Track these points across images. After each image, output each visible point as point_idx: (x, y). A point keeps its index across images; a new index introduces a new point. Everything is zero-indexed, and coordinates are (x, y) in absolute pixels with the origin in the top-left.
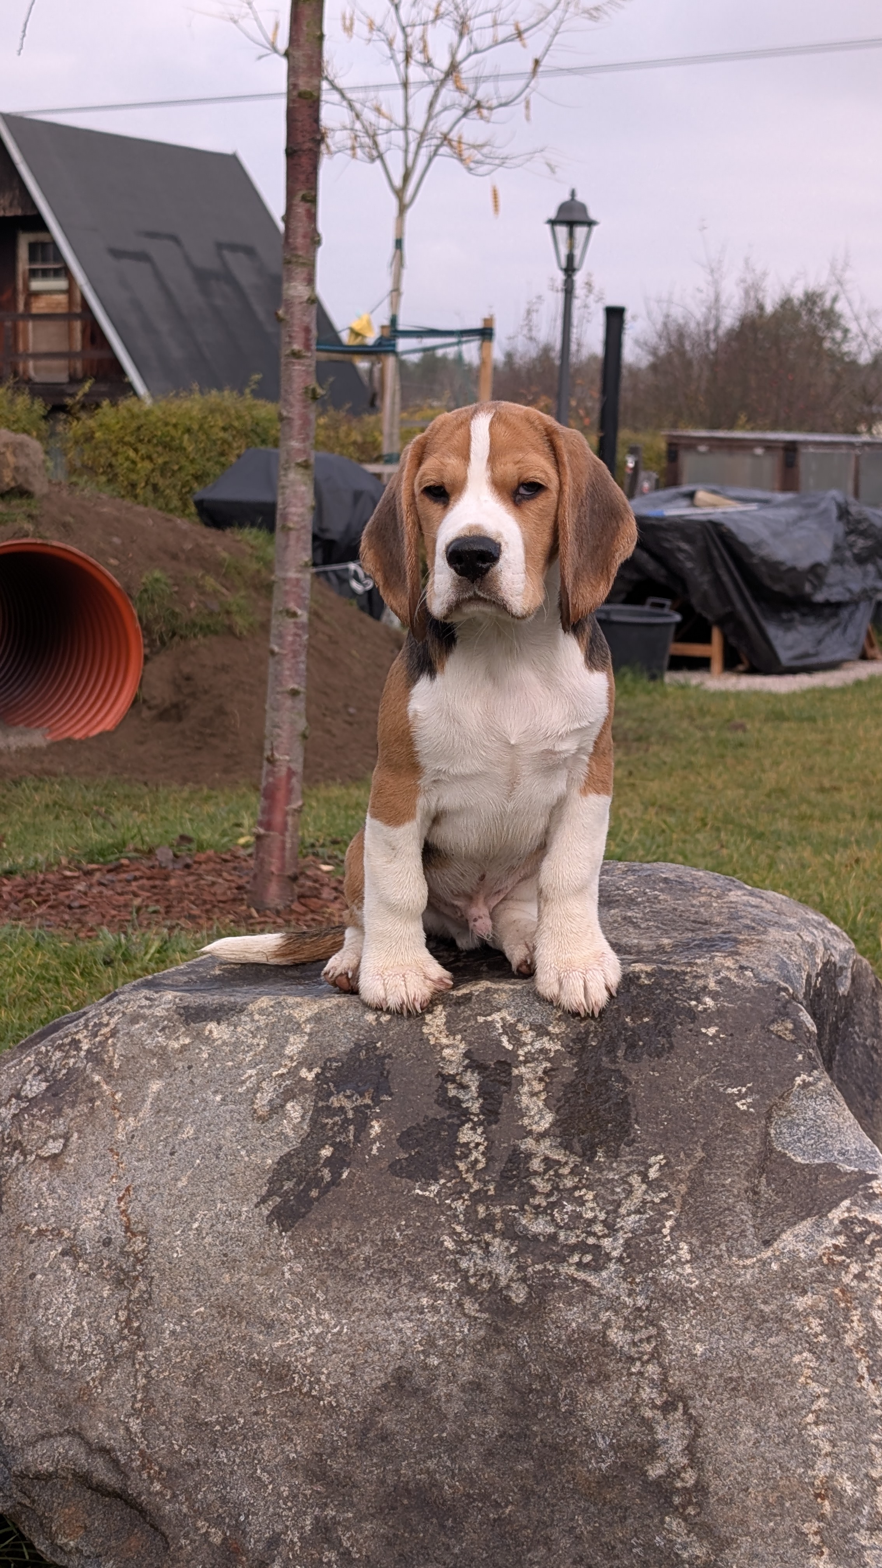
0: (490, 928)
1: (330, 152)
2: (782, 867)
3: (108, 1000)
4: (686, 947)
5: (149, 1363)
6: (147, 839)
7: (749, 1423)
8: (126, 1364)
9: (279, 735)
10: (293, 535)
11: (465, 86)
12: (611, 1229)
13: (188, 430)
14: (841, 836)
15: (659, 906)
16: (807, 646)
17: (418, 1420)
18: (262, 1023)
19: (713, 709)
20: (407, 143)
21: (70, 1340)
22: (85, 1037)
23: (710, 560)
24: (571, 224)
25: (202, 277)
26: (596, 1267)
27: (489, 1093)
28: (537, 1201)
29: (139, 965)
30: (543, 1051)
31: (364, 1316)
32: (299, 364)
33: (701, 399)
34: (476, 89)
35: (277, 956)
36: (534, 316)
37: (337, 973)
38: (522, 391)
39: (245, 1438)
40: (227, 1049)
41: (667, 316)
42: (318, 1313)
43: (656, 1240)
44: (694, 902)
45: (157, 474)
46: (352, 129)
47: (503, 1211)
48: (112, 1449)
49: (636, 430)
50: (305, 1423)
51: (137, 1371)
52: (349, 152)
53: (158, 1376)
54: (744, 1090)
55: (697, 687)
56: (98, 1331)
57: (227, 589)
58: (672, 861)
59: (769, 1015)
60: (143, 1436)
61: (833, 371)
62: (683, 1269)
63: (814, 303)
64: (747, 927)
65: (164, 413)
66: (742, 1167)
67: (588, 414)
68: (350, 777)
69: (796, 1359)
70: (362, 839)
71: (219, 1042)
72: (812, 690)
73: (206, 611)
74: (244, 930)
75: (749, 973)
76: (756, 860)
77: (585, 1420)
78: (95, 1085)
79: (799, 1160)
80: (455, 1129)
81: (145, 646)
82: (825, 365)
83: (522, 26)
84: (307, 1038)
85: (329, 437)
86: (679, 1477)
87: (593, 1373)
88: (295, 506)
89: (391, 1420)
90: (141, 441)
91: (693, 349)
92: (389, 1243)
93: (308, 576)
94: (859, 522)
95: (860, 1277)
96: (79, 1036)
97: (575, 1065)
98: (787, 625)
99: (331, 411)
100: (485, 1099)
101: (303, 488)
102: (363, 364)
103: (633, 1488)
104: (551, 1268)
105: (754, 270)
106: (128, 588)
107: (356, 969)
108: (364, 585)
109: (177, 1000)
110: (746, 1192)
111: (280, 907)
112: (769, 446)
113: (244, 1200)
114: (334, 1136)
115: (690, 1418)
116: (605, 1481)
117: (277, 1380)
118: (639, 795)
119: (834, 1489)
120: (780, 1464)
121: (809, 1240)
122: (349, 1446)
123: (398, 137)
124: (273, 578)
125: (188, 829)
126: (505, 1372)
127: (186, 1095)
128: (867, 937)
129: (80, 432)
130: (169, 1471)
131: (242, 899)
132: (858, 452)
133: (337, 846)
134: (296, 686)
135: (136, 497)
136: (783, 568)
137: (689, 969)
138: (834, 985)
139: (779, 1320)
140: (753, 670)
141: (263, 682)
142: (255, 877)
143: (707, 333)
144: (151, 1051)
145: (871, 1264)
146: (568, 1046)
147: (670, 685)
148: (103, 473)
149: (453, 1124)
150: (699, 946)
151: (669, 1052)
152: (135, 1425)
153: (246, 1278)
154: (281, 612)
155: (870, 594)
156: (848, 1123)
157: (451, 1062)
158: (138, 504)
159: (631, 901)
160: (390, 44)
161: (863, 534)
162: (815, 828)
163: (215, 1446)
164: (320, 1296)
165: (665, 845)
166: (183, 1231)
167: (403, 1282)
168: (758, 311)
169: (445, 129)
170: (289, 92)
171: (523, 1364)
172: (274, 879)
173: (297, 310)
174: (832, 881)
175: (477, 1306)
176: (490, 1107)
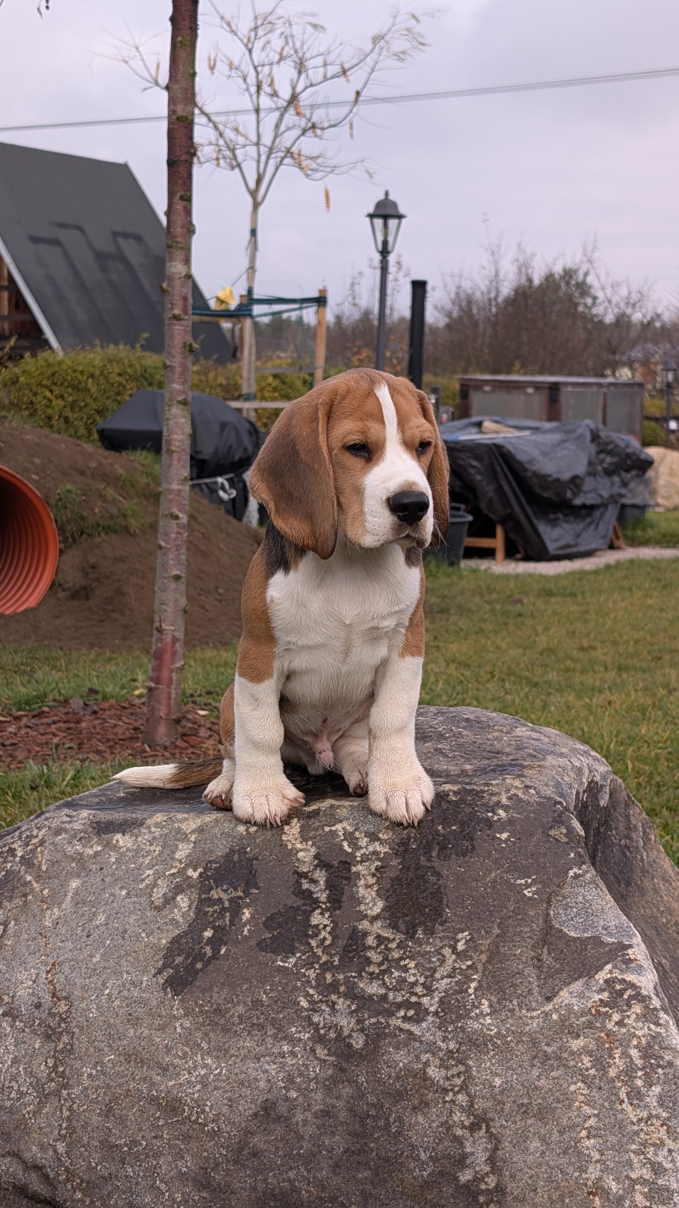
0: (332, 759)
1: (200, 163)
2: (553, 708)
3: (37, 817)
4: (484, 771)
5: (72, 1099)
6: (63, 691)
7: (536, 1138)
8: (54, 1100)
9: (165, 611)
10: (175, 456)
11: (303, 111)
12: (429, 990)
13: (92, 376)
14: (597, 684)
15: (462, 740)
16: (568, 539)
17: (281, 1140)
18: (157, 834)
19: (498, 588)
20: (259, 155)
21: (10, 1082)
22: (20, 846)
23: (494, 474)
24: (385, 217)
25: (101, 257)
26: (418, 1020)
27: (333, 886)
28: (372, 969)
29: (58, 790)
30: (375, 853)
31: (238, 1060)
32: (179, 325)
33: (486, 351)
34: (312, 114)
35: (171, 782)
36: (357, 287)
37: (214, 795)
38: (350, 345)
39: (147, 1156)
40: (130, 854)
41: (459, 287)
42: (203, 1059)
43: (463, 998)
44: (489, 737)
45: (68, 409)
46: (217, 145)
47: (346, 977)
48: (44, 1166)
49: (436, 374)
50: (194, 1145)
51: (62, 1105)
52: (215, 162)
53: (79, 1109)
54: (530, 881)
55: (486, 571)
56: (31, 1074)
57: (124, 498)
58: (469, 705)
59: (548, 823)
60: (68, 1156)
61: (585, 328)
62: (485, 1020)
63: (571, 277)
64: (530, 755)
65: (73, 362)
66: (529, 940)
67: (399, 363)
68: (220, 642)
69: (572, 1088)
70: (232, 692)
71: (124, 849)
72: (573, 573)
73: (107, 515)
74: (139, 762)
75: (532, 791)
76: (533, 703)
77: (410, 1138)
78: (27, 884)
79: (572, 934)
80: (308, 914)
81: (60, 542)
82: (580, 324)
83: (347, 66)
84: (192, 845)
85: (201, 381)
86: (483, 1181)
87: (416, 1102)
88: (177, 433)
89: (260, 1141)
90: (55, 384)
91: (478, 313)
92: (257, 1003)
93: (187, 488)
94: (607, 444)
95: (620, 1023)
96: (15, 846)
97: (399, 864)
98: (554, 523)
99: (202, 361)
100: (330, 891)
101: (183, 420)
102: (226, 325)
103: (448, 1190)
104: (383, 1021)
105: (524, 252)
106: (47, 497)
107: (229, 792)
108: (229, 495)
109: (91, 817)
110: (532, 959)
111: (168, 744)
112: (538, 386)
113: (145, 971)
114: (214, 921)
115: (491, 1136)
116: (426, 1185)
117: (171, 1111)
118: (443, 654)
119: (602, 1188)
120: (561, 1170)
121: (581, 996)
122: (228, 1161)
123: (252, 150)
124: (160, 489)
125: (95, 683)
126: (348, 1102)
127: (98, 891)
128: (618, 762)
129: (7, 377)
130: (88, 1183)
131: (138, 738)
132: (605, 390)
133: (211, 696)
134: (178, 573)
135: (51, 427)
136: (550, 479)
137: (486, 789)
138: (597, 799)
139: (559, 1058)
140: (527, 558)
141: (153, 569)
142: (148, 720)
143: (490, 300)
144: (71, 856)
145: (628, 1014)
146: (394, 849)
147: (465, 569)
148: (27, 408)
149: (306, 910)
150: (493, 771)
151: (472, 852)
152: (61, 1147)
153: (146, 1032)
154: (166, 515)
155: (616, 498)
156: (609, 905)
157: (304, 862)
158: (53, 432)
159: (441, 737)
160: (245, 79)
161: (610, 453)
162: (577, 678)
163: (124, 1163)
164: (204, 1045)
165: (463, 693)
166: (97, 996)
167: (268, 1033)
168: (528, 284)
169: (288, 144)
170: (169, 117)
171: (362, 1096)
172: (162, 722)
173: (177, 283)
174: (591, 718)
175: (326, 1051)
176: (334, 897)
